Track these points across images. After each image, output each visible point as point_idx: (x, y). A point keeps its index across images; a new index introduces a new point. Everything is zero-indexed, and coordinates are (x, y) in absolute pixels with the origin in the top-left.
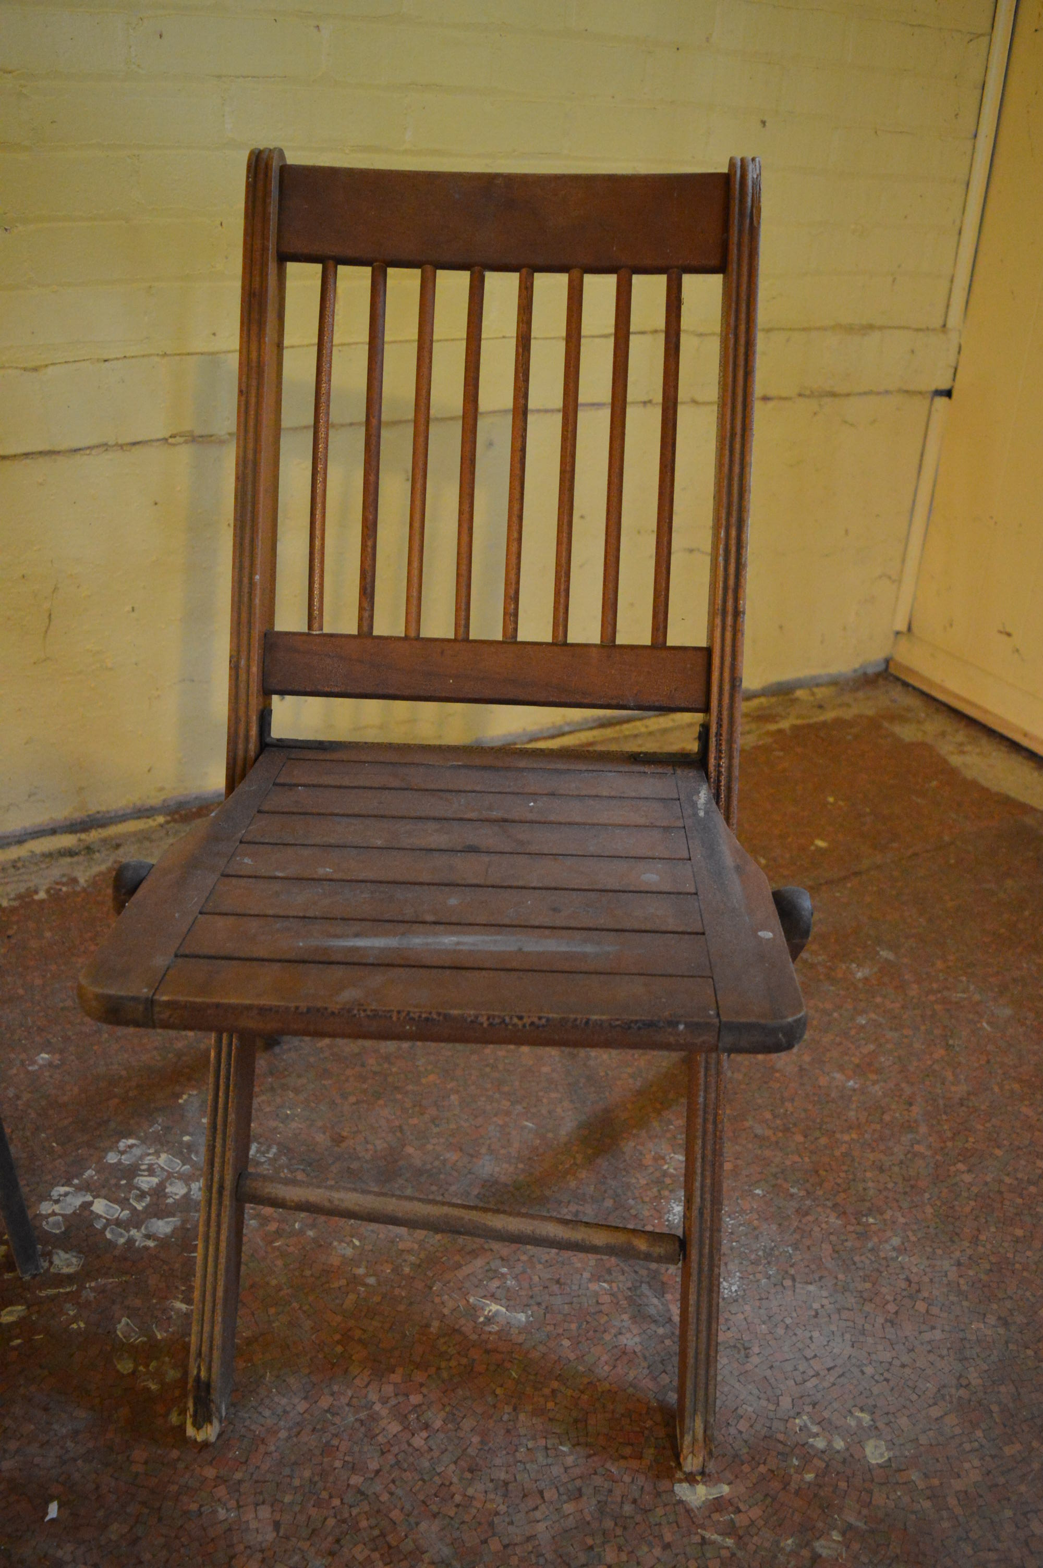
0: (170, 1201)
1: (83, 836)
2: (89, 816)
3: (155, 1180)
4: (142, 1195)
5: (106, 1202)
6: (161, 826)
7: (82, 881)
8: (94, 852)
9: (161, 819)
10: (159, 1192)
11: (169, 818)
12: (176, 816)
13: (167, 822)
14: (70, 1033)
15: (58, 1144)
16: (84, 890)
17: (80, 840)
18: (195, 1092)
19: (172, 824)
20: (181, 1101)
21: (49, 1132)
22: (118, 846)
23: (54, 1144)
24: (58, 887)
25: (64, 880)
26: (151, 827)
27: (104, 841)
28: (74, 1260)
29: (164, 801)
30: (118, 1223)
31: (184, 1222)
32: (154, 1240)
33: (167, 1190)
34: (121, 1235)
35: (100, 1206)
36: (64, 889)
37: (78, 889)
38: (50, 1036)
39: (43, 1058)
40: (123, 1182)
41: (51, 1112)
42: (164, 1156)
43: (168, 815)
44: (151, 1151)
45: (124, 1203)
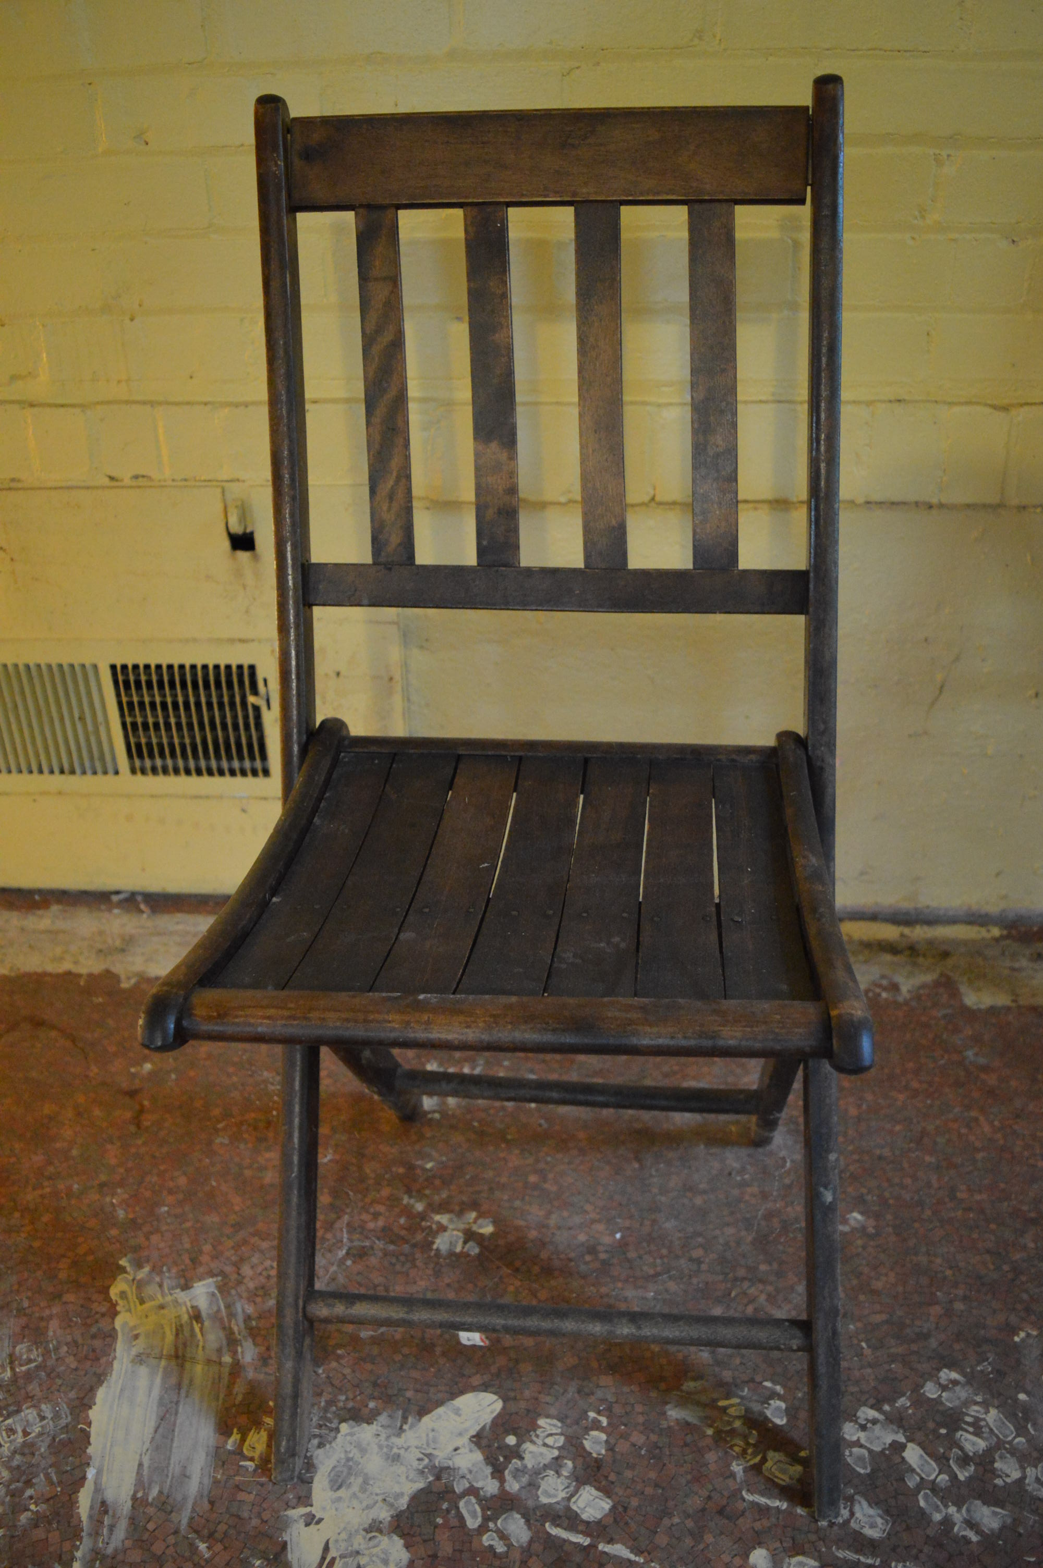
0: (999, 1482)
1: (907, 931)
2: (916, 909)
3: (982, 1444)
4: (965, 1460)
5: (922, 1452)
6: (997, 940)
7: (904, 989)
8: (918, 955)
9: (996, 932)
10: (985, 1461)
11: (1005, 932)
12: (1014, 932)
13: (1002, 937)
14: (887, 1194)
15: (869, 1347)
16: (906, 1003)
17: (902, 935)
18: (1035, 1333)
19: (1008, 942)
20: (1016, 1339)
21: (859, 1325)
22: (946, 955)
23: (864, 1344)
24: (878, 990)
25: (885, 982)
26: (983, 939)
27: (931, 943)
28: (879, 1521)
29: (1004, 911)
30: (934, 1487)
31: (1016, 1521)
32: (977, 1533)
33: (996, 1465)
34: (937, 1509)
35: (913, 1454)
36: (884, 995)
37: (900, 999)
38: (864, 1191)
39: (855, 1219)
40: (943, 1431)
41: (862, 1298)
42: (993, 1412)
43: (1006, 928)
44: (979, 1399)
45: (942, 1461)
